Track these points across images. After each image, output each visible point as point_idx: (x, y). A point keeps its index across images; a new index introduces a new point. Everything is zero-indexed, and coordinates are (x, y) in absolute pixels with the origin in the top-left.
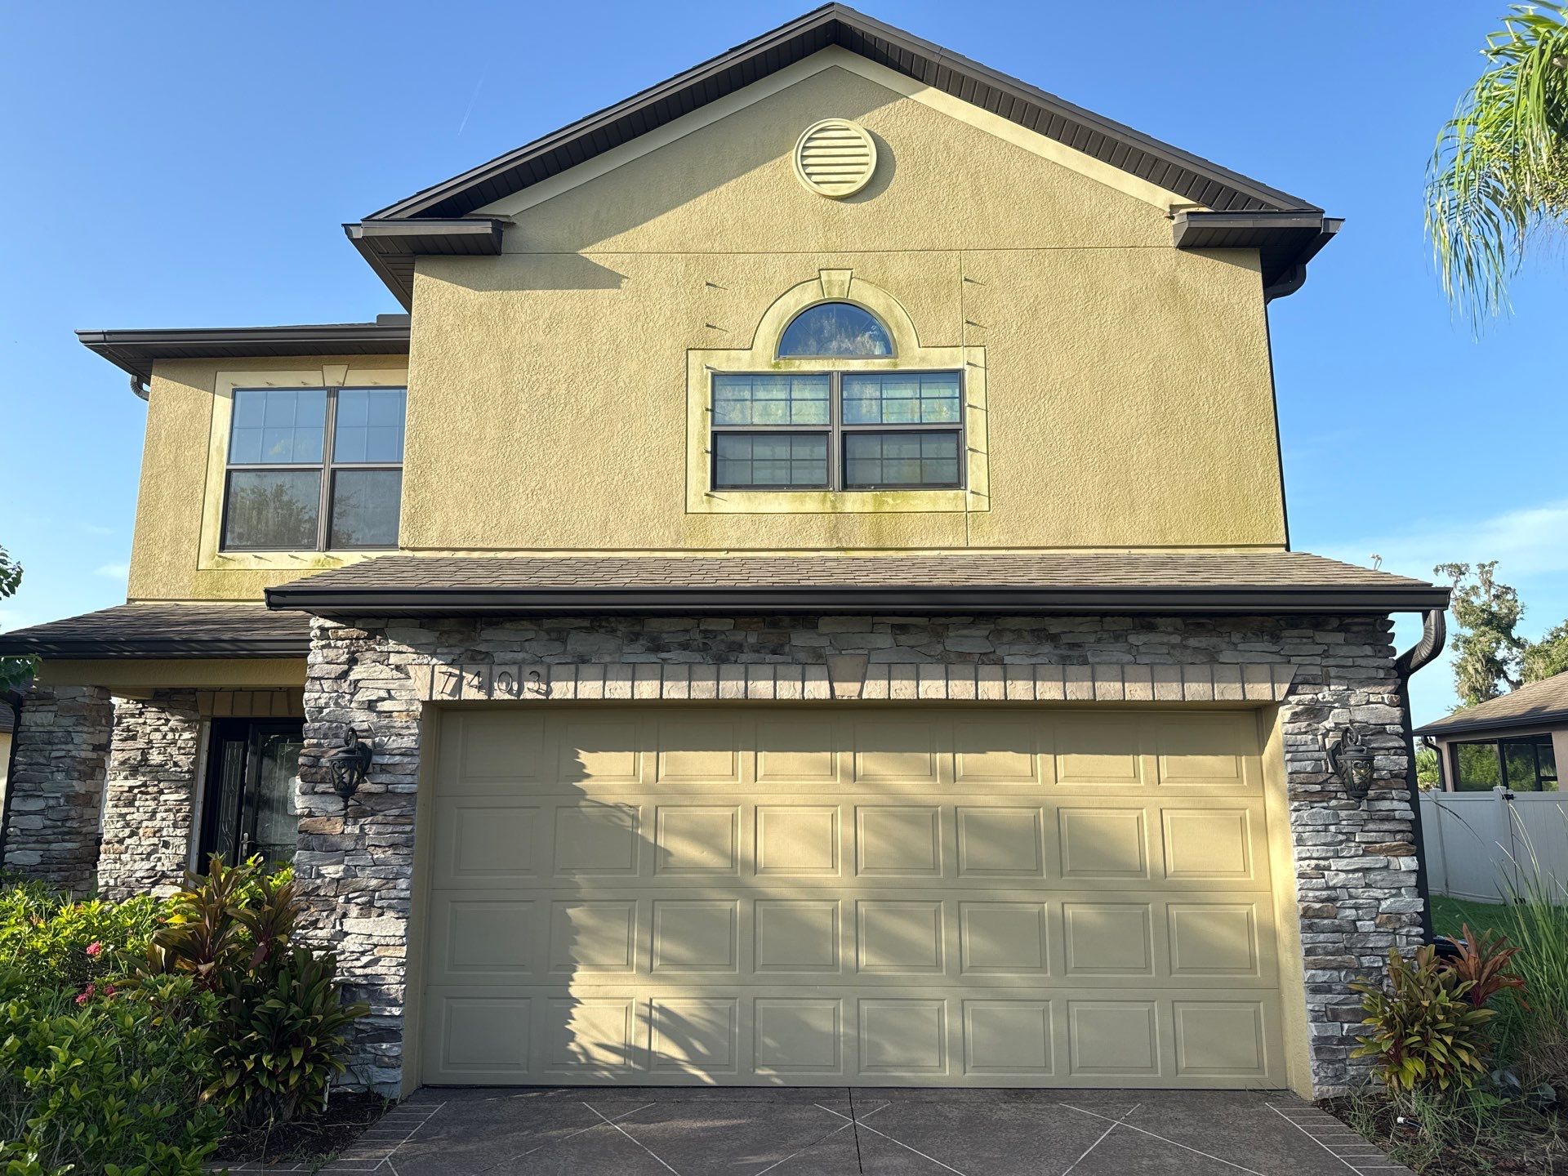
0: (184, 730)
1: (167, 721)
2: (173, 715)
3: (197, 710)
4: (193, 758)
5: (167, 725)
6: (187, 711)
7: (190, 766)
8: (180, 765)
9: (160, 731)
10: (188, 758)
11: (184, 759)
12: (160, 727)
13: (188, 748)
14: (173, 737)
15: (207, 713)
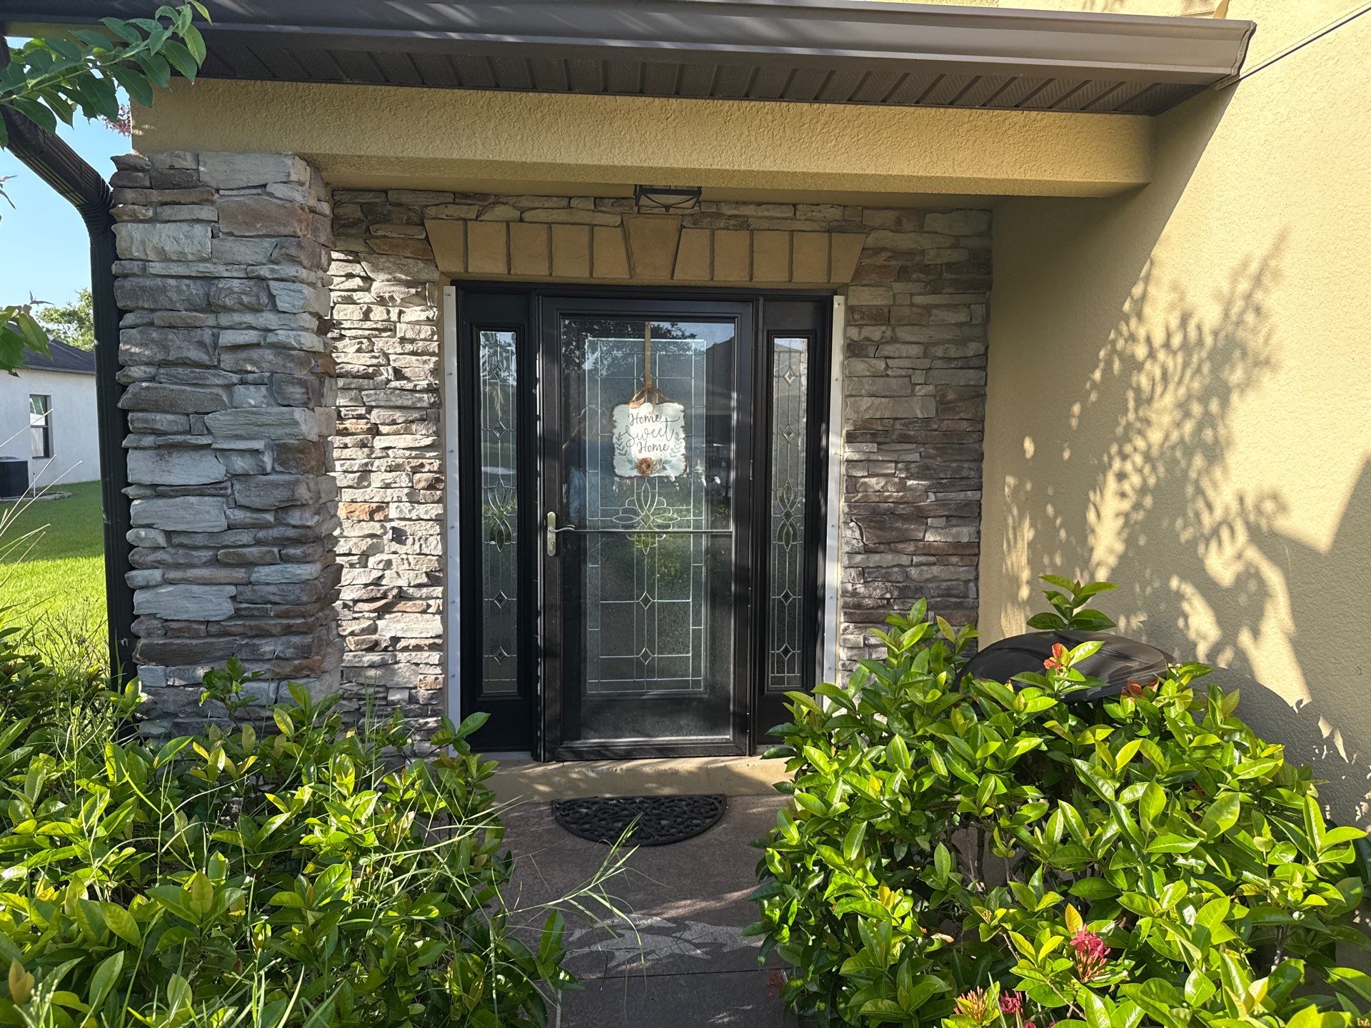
0: (406, 301)
1: (367, 279)
2: (376, 268)
3: (431, 261)
4: (435, 363)
5: (368, 290)
6: (409, 260)
7: (431, 379)
8: (408, 375)
9: (354, 303)
10: (425, 362)
11: (415, 364)
12: (354, 294)
13: (421, 340)
14: (385, 317)
15: (455, 267)
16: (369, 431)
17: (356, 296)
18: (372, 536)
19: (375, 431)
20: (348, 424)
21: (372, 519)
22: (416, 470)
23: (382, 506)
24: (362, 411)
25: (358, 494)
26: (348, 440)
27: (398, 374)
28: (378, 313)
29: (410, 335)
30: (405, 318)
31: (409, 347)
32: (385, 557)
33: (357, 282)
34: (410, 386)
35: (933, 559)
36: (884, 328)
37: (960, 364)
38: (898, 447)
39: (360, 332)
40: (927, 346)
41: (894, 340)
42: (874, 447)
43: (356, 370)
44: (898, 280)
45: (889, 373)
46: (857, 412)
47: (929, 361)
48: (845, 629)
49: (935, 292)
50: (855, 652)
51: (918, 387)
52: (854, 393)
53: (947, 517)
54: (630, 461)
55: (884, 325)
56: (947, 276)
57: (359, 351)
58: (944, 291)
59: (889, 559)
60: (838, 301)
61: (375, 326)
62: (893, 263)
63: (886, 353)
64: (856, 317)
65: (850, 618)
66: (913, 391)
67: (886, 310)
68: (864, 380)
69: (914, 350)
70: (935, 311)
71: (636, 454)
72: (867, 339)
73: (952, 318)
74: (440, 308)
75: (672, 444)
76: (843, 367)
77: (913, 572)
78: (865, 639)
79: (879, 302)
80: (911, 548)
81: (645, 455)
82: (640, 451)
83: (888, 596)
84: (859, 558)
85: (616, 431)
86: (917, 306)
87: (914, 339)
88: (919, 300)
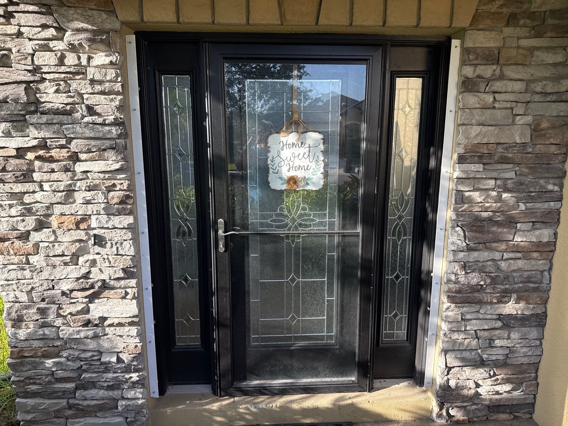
0: (93, 48)
1: (61, 30)
2: (67, 20)
3: (112, 12)
4: (120, 101)
5: (62, 39)
6: (94, 12)
7: (118, 114)
8: (99, 111)
9: (51, 50)
10: (112, 100)
11: (104, 102)
12: (50, 42)
13: (108, 81)
14: (76, 62)
15: (132, 17)
16: (70, 158)
17: (52, 44)
18: (80, 241)
19: (75, 158)
20: (54, 153)
21: (78, 228)
22: (111, 188)
23: (85, 218)
24: (63, 142)
25: (66, 209)
26: (54, 166)
27: (91, 110)
28: (71, 59)
29: (98, 77)
30: (94, 63)
31: (98, 88)
32: (91, 257)
33: (51, 32)
34: (100, 120)
35: (519, 255)
36: (494, 67)
37: (554, 98)
38: (499, 166)
39: (57, 76)
40: (528, 82)
41: (502, 77)
42: (480, 167)
43: (56, 107)
44: (508, 24)
45: (497, 105)
46: (467, 138)
47: (529, 95)
48: (448, 308)
49: (538, 35)
50: (454, 324)
51: (518, 118)
52: (466, 122)
53: (533, 222)
54: (281, 178)
55: (493, 64)
56: (550, 21)
57: (57, 91)
58: (545, 35)
59: (485, 255)
60: (455, 43)
61: (68, 70)
62: (504, 10)
63: (495, 88)
64: (471, 57)
65: (452, 299)
66: (514, 121)
67: (496, 52)
68: (475, 112)
69: (519, 86)
70: (536, 53)
71: (286, 173)
72: (479, 77)
73: (550, 58)
74: (123, 53)
75: (313, 165)
76: (457, 101)
77: (503, 265)
78: (462, 314)
79: (492, 44)
80: (503, 247)
81: (292, 173)
82: (289, 171)
83: (482, 283)
84: (461, 255)
85: (270, 155)
86: (523, 48)
87: (518, 77)
88: (524, 43)
